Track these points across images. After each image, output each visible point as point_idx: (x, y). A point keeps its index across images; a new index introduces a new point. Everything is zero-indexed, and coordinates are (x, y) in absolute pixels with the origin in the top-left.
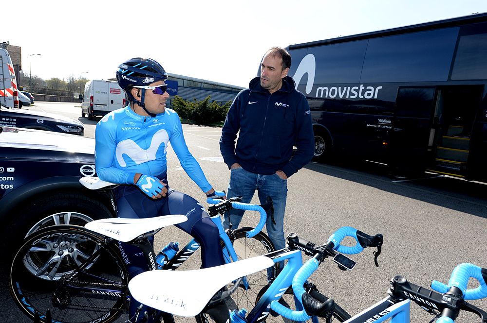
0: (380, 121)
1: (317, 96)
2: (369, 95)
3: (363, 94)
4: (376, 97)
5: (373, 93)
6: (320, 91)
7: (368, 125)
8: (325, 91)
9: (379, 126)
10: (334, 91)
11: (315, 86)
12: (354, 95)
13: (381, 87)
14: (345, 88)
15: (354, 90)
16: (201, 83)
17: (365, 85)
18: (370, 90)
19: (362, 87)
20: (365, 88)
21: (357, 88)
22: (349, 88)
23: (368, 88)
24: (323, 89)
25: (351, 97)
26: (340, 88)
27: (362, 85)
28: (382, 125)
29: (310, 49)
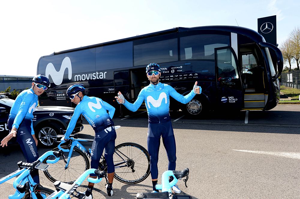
0: (110, 89)
1: (75, 81)
2: (101, 77)
3: (98, 77)
4: (105, 78)
5: (103, 76)
6: (76, 77)
7: (104, 93)
8: (79, 77)
9: (110, 92)
10: (83, 76)
11: (73, 75)
12: (94, 78)
13: (106, 72)
14: (89, 74)
15: (94, 75)
16: (3, 78)
17: (99, 72)
18: (102, 74)
19: (97, 73)
20: (99, 73)
21: (95, 74)
22: (91, 74)
23: (100, 73)
24: (78, 76)
25: (93, 79)
26: (86, 75)
27: (97, 72)
28: (111, 92)
29: (66, 54)
